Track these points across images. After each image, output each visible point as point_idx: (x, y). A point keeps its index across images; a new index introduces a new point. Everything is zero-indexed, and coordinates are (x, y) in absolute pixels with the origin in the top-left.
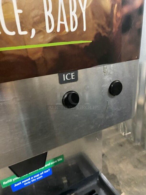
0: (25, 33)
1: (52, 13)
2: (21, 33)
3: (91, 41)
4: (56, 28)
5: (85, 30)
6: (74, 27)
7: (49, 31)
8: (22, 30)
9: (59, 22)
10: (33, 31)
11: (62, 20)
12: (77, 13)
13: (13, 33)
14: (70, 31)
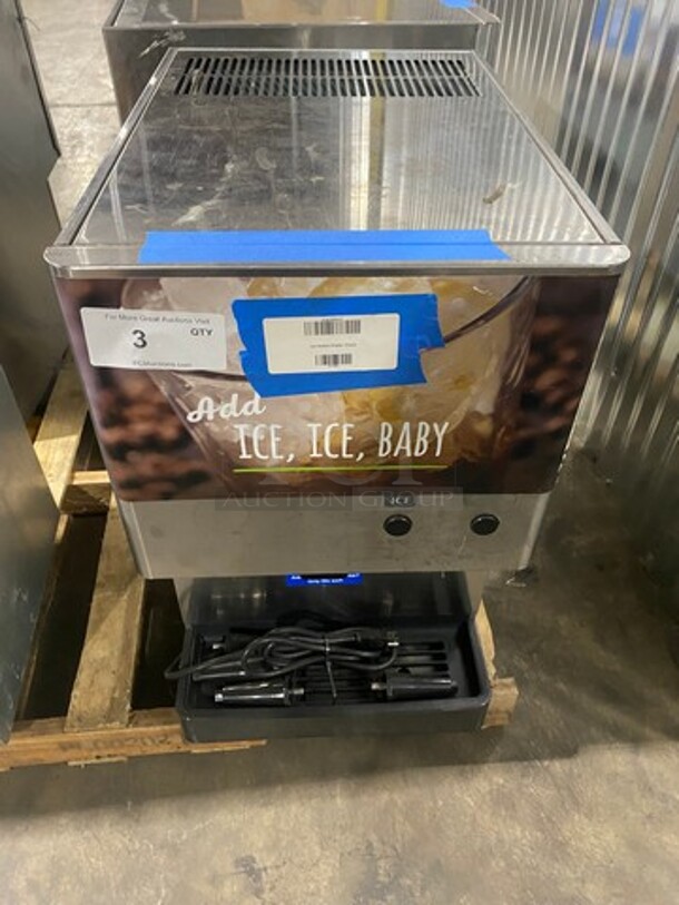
0: (351, 456)
1: (391, 439)
2: (345, 455)
3: (446, 467)
4: (392, 452)
5: (438, 454)
6: (420, 451)
7: (381, 454)
8: (348, 453)
9: (399, 447)
10: (361, 455)
11: (404, 444)
12: (428, 439)
13: (336, 456)
14: (413, 456)
